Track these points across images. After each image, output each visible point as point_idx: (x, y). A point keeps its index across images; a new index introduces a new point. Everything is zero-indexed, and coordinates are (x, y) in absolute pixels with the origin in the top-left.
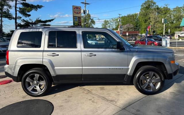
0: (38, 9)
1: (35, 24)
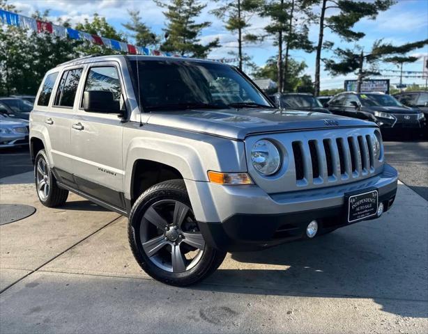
0: (380, 12)
1: (371, 58)
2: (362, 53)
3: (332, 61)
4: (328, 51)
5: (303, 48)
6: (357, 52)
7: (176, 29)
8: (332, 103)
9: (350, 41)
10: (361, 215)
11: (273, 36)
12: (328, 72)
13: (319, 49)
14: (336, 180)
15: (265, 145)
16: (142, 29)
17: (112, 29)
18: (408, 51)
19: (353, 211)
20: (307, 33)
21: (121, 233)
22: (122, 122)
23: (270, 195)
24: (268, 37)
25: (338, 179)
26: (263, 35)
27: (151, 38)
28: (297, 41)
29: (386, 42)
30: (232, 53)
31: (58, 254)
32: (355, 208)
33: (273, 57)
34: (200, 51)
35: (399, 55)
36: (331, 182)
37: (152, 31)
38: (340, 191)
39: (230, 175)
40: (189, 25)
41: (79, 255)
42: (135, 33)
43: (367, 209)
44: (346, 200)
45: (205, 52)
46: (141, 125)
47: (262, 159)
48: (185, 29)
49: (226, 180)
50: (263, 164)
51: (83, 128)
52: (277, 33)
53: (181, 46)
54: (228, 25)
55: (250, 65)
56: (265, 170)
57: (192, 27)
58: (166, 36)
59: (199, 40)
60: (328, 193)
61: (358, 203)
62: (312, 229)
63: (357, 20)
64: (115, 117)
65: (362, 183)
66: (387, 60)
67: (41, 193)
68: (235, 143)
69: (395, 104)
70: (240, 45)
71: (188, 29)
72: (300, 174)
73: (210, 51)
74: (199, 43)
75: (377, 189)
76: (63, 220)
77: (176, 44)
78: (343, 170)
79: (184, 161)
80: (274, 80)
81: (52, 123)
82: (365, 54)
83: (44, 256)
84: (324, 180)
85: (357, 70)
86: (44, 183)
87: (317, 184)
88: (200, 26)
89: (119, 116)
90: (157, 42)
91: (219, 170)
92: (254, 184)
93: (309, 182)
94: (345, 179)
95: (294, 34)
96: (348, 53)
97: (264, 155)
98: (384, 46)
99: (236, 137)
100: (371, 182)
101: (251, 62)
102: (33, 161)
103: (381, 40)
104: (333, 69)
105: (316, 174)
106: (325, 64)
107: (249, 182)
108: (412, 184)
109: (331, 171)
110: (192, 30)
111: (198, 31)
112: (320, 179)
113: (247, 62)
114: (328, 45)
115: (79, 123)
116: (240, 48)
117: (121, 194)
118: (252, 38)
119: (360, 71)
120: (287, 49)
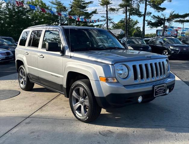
1: (169, 20)
2: (165, 17)
3: (151, 21)
4: (149, 17)
5: (137, 15)
6: (162, 17)
7: (76, 5)
8: (150, 42)
9: (159, 12)
10: (159, 94)
11: (123, 9)
12: (149, 26)
13: (144, 16)
14: (150, 80)
15: (122, 66)
16: (59, 4)
17: (44, 4)
18: (186, 17)
19: (156, 92)
20: (139, 8)
21: (61, 102)
22: (62, 55)
23: (124, 86)
24: (121, 10)
25: (150, 79)
26: (118, 8)
27: (63, 9)
28: (134, 11)
29: (176, 13)
30: (103, 17)
31: (36, 111)
32: (157, 91)
33: (123, 19)
34: (88, 15)
35: (182, 19)
36: (148, 81)
37: (64, 5)
38: (151, 85)
39: (108, 78)
40: (82, 3)
41: (45, 111)
42: (56, 6)
43: (162, 91)
44: (153, 88)
45: (90, 16)
46: (71, 57)
47: (121, 72)
48: (81, 4)
49: (107, 80)
50: (121, 74)
51: (44, 57)
52: (125, 8)
53: (79, 13)
54: (101, 3)
55: (112, 22)
56: (122, 76)
57: (84, 4)
58: (71, 8)
59: (87, 10)
60: (146, 85)
61: (158, 89)
62: (140, 99)
63: (163, 2)
64: (59, 53)
65: (160, 81)
66: (176, 21)
67: (21, 85)
68: (110, 66)
69: (179, 43)
70: (107, 13)
71: (82, 5)
72: (136, 78)
73: (92, 15)
74: (87, 11)
75: (166, 84)
76: (34, 97)
77: (76, 12)
78: (153, 76)
79: (90, 72)
80: (123, 30)
81: (28, 54)
82: (166, 18)
83: (30, 112)
84: (145, 80)
85: (162, 26)
86: (23, 80)
87: (142, 81)
88: (88, 3)
89: (61, 53)
90: (67, 10)
91: (104, 76)
92: (118, 82)
93: (139, 81)
94: (153, 80)
95: (133, 8)
96: (158, 18)
97: (122, 70)
98: (175, 14)
99: (111, 63)
100: (164, 81)
101: (112, 21)
102: (18, 70)
103: (174, 12)
104: (151, 25)
105: (142, 77)
106: (147, 23)
107: (116, 81)
108: (185, 80)
109: (148, 77)
110: (83, 5)
111: (87, 6)
112: (143, 80)
113: (110, 21)
114: (149, 14)
115: (42, 55)
116: (107, 14)
117: (62, 86)
118: (113, 10)
119: (164, 26)
120: (130, 15)
